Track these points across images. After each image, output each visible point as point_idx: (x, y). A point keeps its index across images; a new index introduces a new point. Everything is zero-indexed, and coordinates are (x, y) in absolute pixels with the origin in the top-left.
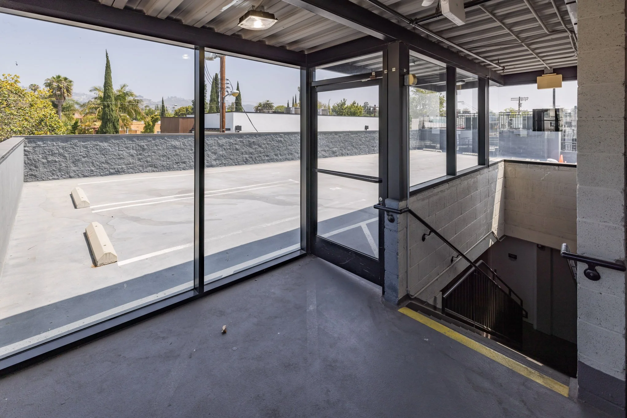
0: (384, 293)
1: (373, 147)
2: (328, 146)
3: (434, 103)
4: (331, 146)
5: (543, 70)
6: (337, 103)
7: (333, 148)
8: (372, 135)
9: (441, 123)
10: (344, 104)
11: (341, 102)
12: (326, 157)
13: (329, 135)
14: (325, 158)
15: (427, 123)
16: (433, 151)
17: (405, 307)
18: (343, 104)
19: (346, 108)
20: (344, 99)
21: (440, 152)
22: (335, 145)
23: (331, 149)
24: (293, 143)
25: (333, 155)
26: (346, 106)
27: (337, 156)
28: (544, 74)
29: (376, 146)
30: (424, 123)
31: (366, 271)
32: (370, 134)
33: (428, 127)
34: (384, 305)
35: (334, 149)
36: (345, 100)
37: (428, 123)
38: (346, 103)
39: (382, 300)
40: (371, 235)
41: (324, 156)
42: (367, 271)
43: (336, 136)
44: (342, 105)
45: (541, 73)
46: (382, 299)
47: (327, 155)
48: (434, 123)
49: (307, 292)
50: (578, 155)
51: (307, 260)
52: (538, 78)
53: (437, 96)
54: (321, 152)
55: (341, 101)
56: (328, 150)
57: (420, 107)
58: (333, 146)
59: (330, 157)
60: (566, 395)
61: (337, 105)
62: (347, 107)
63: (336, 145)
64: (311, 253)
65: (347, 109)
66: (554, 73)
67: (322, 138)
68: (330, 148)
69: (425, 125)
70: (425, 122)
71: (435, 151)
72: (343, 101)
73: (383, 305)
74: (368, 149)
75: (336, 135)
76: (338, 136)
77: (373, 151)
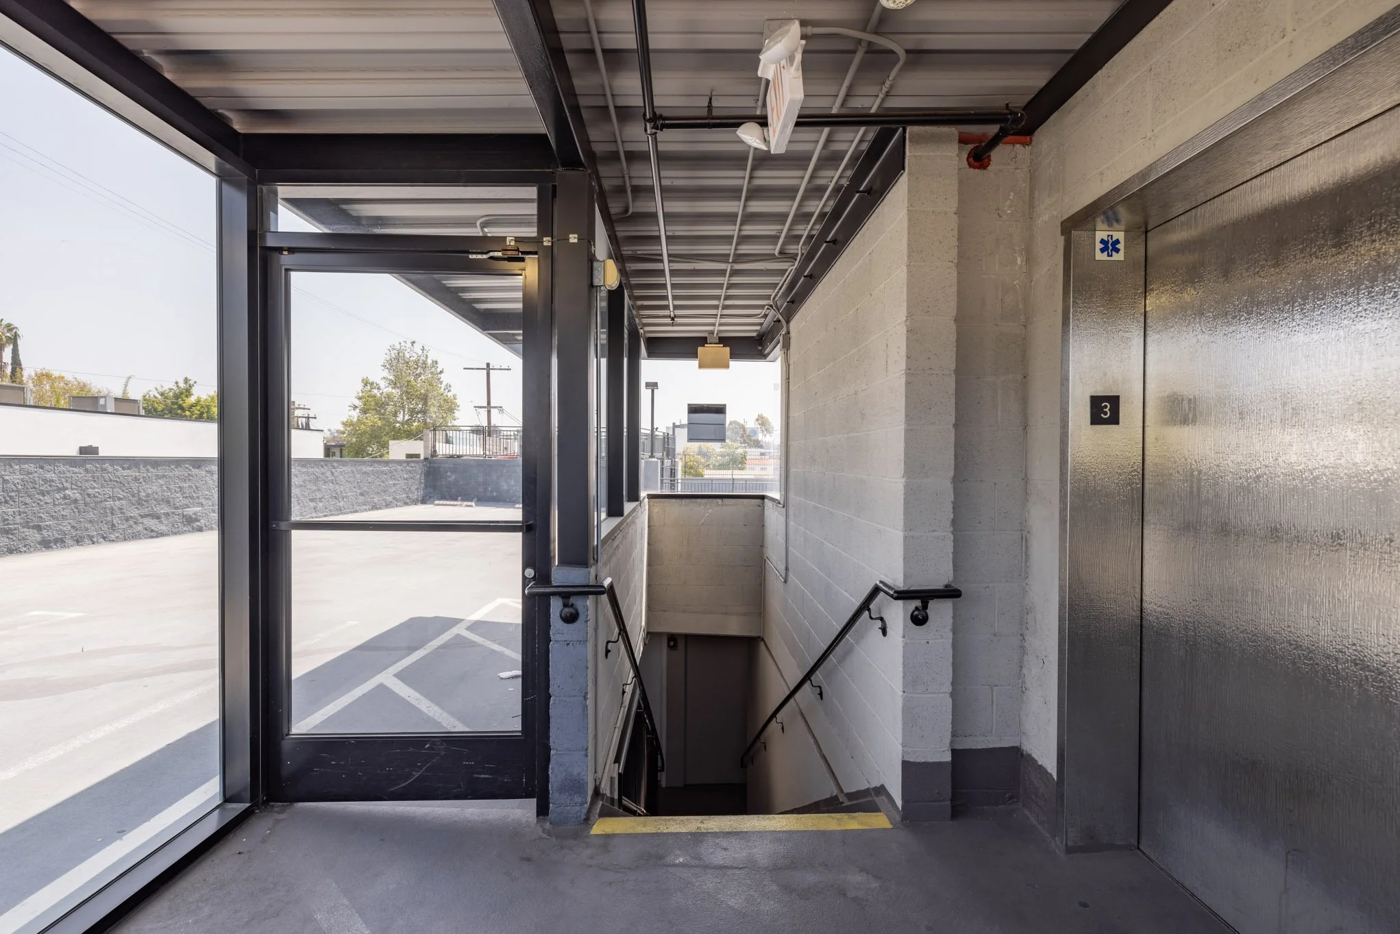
0: (548, 808)
1: (312, 500)
2: (168, 502)
3: (436, 410)
4: (179, 499)
5: (705, 338)
6: (161, 390)
7: (188, 507)
8: (310, 470)
9: (468, 446)
10: (188, 392)
11: (175, 388)
12: (161, 535)
13: (173, 467)
14: (157, 537)
15: (441, 444)
16: (456, 505)
17: (601, 819)
18: (182, 393)
19: (192, 406)
20: (186, 380)
21: (471, 506)
22: (192, 498)
23: (180, 511)
24: (13, 494)
25: (185, 529)
26: (192, 399)
27: (200, 530)
28: (707, 343)
29: (323, 498)
30: (434, 446)
31: (482, 776)
32: (303, 466)
33: (444, 453)
34: (556, 838)
35: (190, 511)
36: (192, 382)
37: (444, 445)
38: (194, 390)
39: (544, 829)
40: (422, 698)
41: (152, 531)
42: (487, 776)
43: (195, 471)
44: (177, 396)
45: (703, 341)
46: (541, 826)
47: (163, 528)
48: (454, 446)
49: (319, 917)
50: (905, 430)
51: (261, 826)
52: (700, 349)
53: (442, 394)
54: (141, 521)
55: (177, 383)
56: (167, 515)
57: (404, 416)
58: (186, 501)
59: (175, 533)
60: (889, 826)
61: (157, 395)
62: (198, 401)
63: (198, 497)
64: (266, 803)
65: (198, 408)
66: (719, 343)
67: (144, 478)
68: (177, 508)
69: (437, 449)
70: (437, 444)
71: (461, 505)
72: (182, 385)
73: (554, 839)
74: (298, 507)
75: (199, 467)
76: (204, 473)
77: (313, 510)
